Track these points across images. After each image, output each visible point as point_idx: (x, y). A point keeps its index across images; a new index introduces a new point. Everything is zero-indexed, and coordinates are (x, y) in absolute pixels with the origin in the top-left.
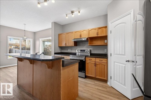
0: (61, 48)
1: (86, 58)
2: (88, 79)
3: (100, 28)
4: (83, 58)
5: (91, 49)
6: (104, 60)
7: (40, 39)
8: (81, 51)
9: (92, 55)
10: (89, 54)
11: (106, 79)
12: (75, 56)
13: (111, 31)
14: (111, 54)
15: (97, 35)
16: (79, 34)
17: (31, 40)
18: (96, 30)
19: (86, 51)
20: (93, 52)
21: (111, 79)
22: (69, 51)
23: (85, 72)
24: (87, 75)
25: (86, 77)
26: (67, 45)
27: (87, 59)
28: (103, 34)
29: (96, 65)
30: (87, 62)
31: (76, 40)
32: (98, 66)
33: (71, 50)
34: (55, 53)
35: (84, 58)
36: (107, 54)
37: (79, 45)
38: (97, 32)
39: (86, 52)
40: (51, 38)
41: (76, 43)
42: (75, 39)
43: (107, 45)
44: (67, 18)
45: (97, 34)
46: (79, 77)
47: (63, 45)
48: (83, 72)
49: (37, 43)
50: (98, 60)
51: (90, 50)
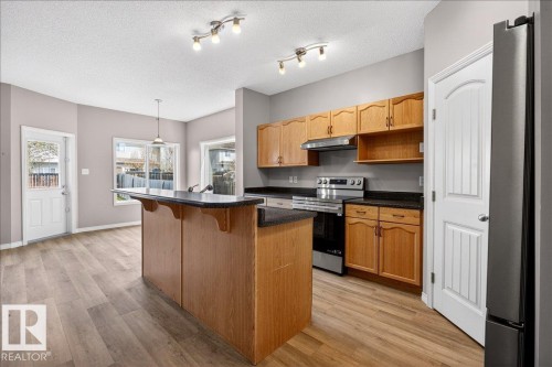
0: (268, 172)
1: (348, 206)
2: (351, 280)
3: (397, 102)
4: (336, 209)
5: (368, 175)
6: (409, 215)
7: (203, 145)
8: (332, 182)
9: (371, 197)
10: (361, 194)
11: (415, 281)
12: (311, 199)
13: (434, 111)
14: (434, 193)
15: (389, 125)
16: (325, 124)
17: (177, 147)
18: (386, 109)
19: (350, 182)
20: (374, 187)
21: (433, 281)
22: (292, 182)
23: (343, 256)
24: (348, 264)
25: (346, 272)
26: (287, 162)
27: (351, 210)
28: (411, 123)
29: (379, 231)
30: (349, 221)
31: (314, 146)
32: (389, 236)
33: (299, 179)
34: (247, 190)
35: (341, 206)
36: (422, 194)
37: (327, 163)
38: (387, 115)
39: (348, 186)
40: (232, 140)
41: (317, 157)
42: (309, 142)
43: (421, 162)
44: (282, 72)
45: (390, 121)
46: (314, 267)
47: (274, 162)
48: (337, 255)
49: (194, 155)
50: (388, 214)
51: (365, 180)
